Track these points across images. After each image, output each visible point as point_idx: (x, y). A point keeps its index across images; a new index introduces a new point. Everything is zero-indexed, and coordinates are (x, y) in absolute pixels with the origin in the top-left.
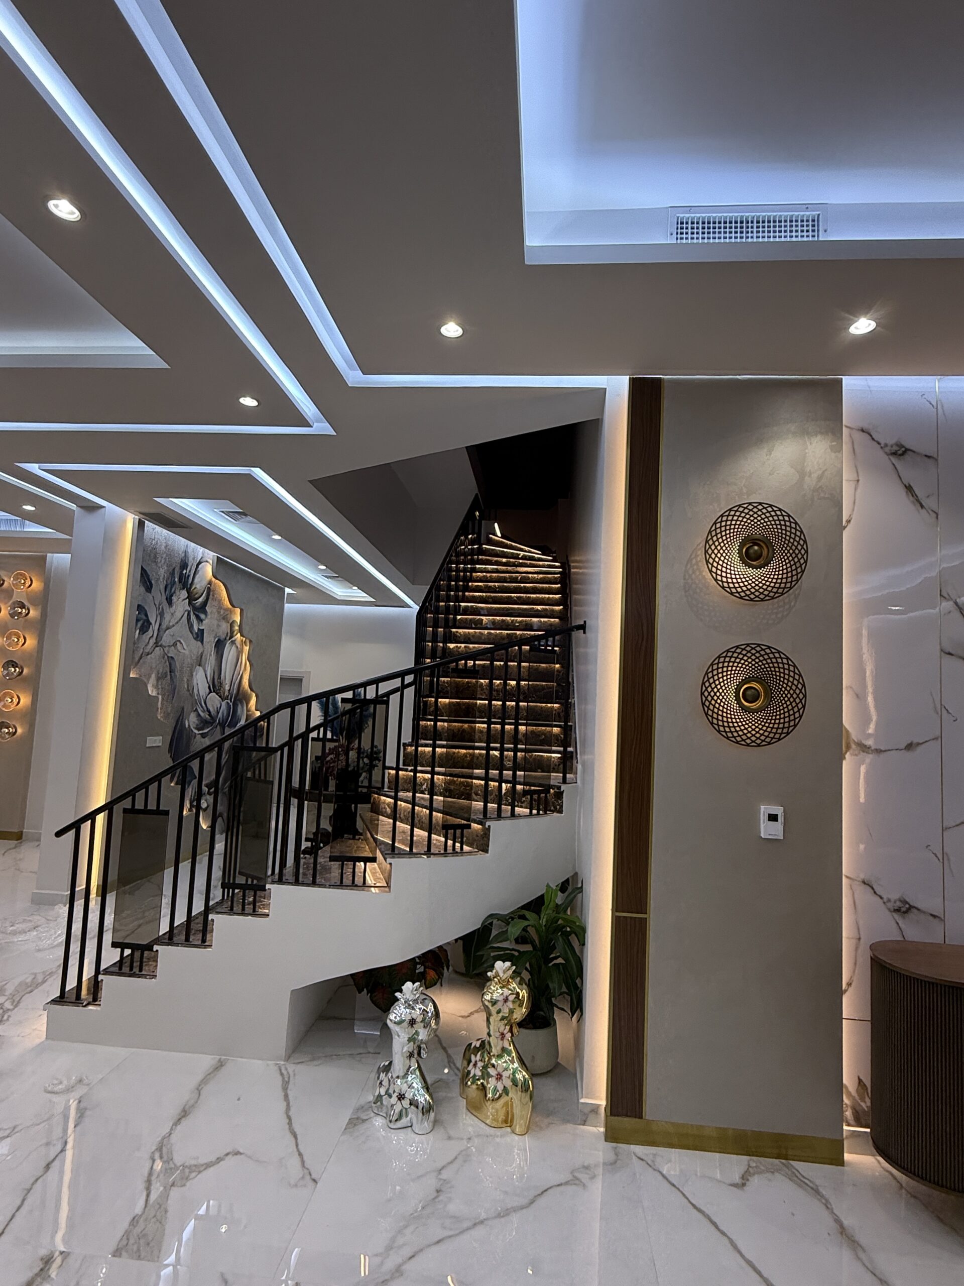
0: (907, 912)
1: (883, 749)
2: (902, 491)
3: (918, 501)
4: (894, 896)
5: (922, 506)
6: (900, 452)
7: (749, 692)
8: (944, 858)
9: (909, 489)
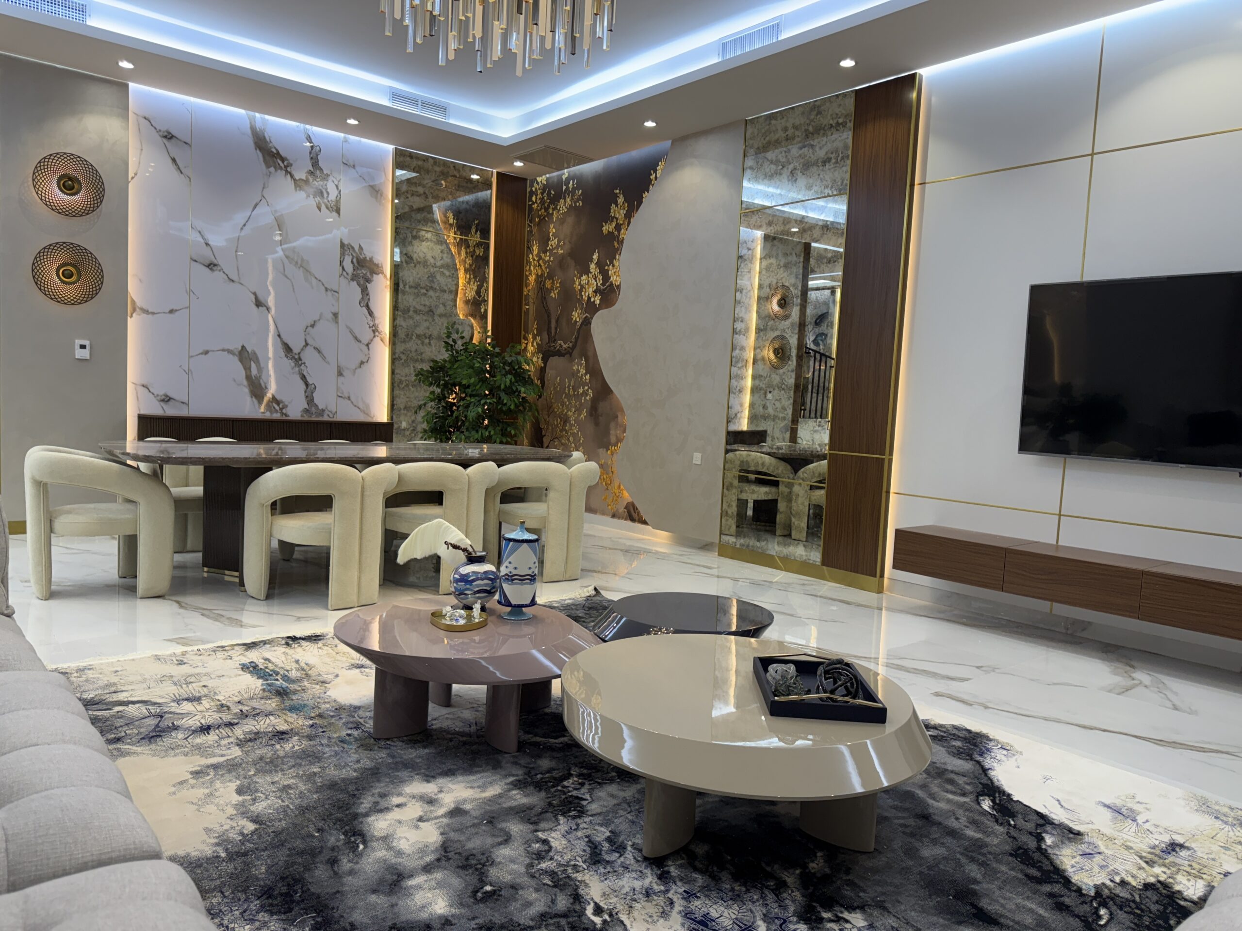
0: (169, 400)
1: (156, 311)
2: (170, 161)
3: (179, 168)
4: (161, 393)
5: (181, 172)
6: (169, 136)
7: (66, 272)
8: (189, 372)
9: (174, 160)
